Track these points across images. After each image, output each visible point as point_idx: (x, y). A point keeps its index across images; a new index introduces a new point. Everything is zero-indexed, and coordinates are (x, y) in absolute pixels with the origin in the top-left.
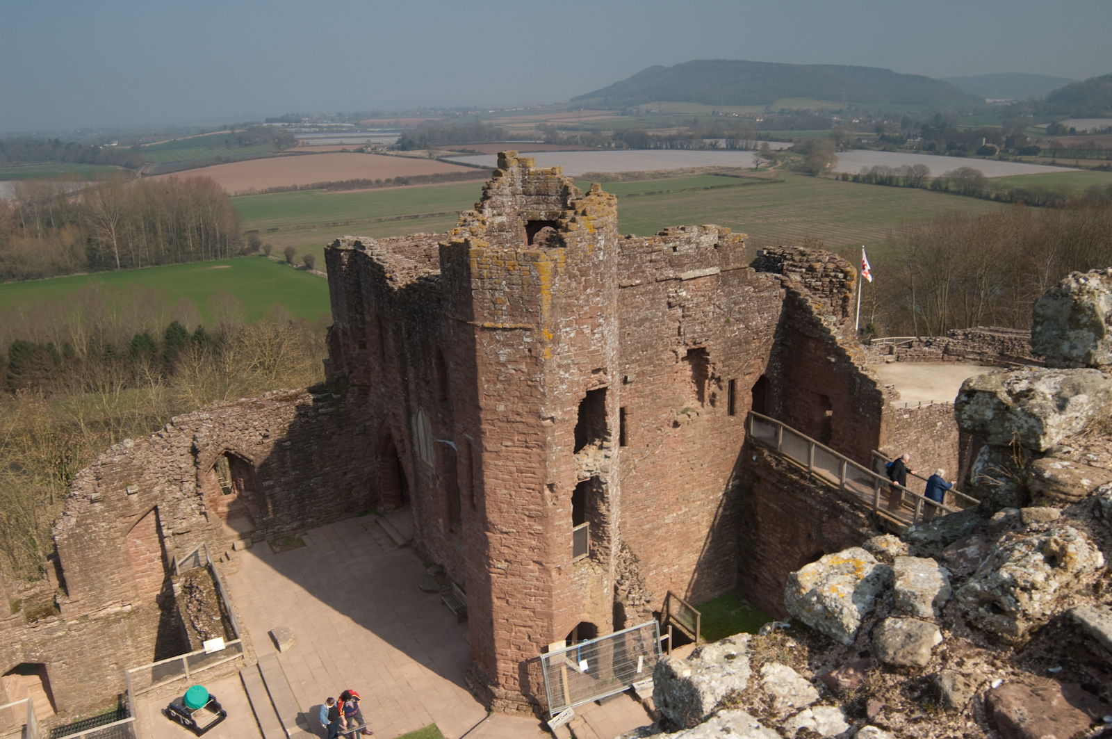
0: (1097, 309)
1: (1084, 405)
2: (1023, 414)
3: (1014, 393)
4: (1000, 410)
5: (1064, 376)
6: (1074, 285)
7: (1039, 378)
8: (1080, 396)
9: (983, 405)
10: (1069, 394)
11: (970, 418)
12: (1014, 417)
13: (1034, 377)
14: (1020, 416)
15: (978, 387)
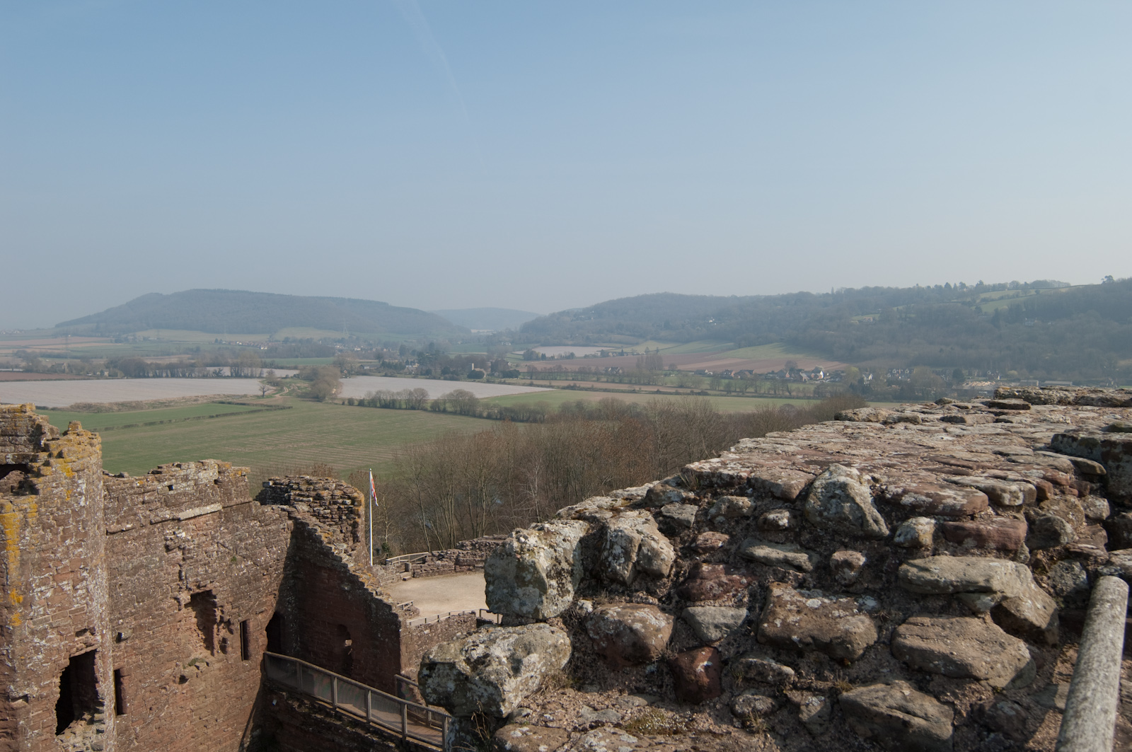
0: (538, 565)
1: (537, 663)
2: (481, 682)
3: (472, 660)
4: (460, 680)
5: (516, 636)
6: (516, 544)
7: (493, 641)
8: (531, 655)
9: (444, 677)
10: (522, 654)
11: (435, 691)
12: (474, 687)
13: (490, 640)
14: (479, 685)
15: (438, 659)
